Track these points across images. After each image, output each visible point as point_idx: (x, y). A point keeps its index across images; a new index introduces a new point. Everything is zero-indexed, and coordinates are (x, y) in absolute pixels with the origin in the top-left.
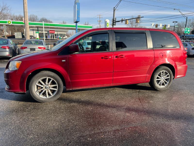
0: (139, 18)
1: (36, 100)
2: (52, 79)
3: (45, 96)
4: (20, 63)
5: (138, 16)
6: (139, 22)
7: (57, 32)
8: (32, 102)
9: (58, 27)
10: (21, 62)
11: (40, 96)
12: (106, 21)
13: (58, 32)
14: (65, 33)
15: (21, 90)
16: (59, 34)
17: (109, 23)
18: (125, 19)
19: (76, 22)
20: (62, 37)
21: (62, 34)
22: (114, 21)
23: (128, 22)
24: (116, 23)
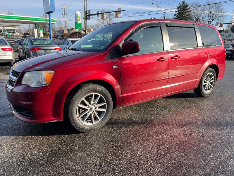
0: (120, 11)
1: (79, 129)
2: (100, 95)
3: (90, 122)
4: (53, 74)
5: (119, 9)
6: (119, 16)
7: (2, 26)
8: (69, 134)
9: (3, 20)
10: (53, 72)
11: (84, 123)
12: (76, 13)
13: (4, 27)
14: (16, 28)
15: (54, 119)
16: (6, 30)
17: (80, 16)
18: (102, 12)
19: (49, 13)
20: (11, 34)
21: (10, 30)
22: (87, 14)
23: (105, 15)
24: (90, 16)
